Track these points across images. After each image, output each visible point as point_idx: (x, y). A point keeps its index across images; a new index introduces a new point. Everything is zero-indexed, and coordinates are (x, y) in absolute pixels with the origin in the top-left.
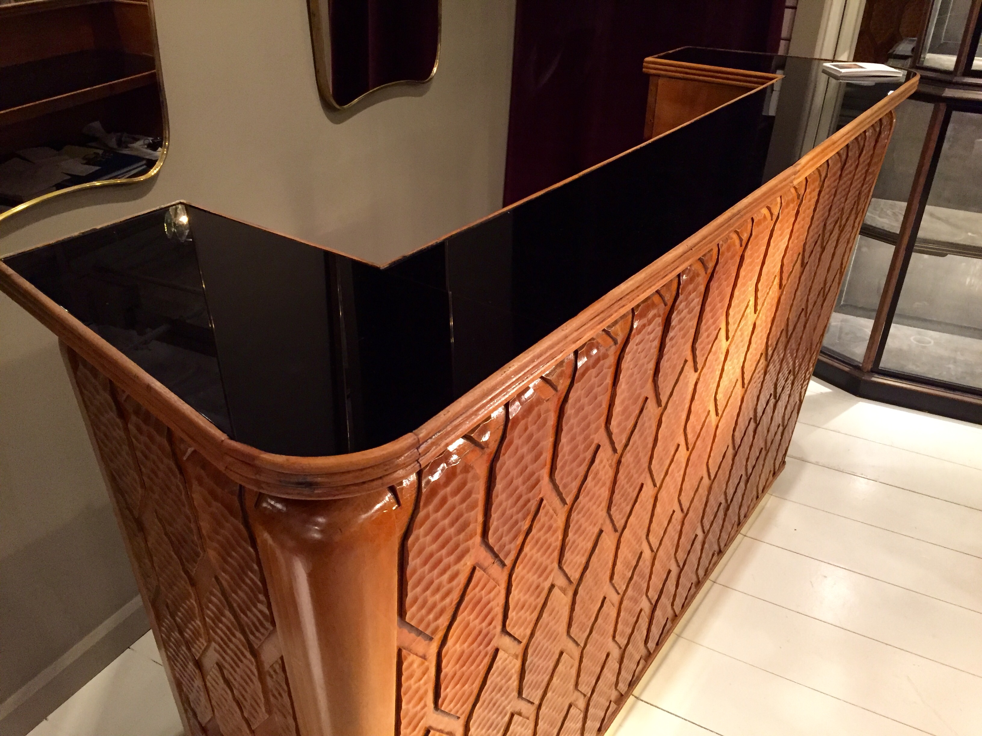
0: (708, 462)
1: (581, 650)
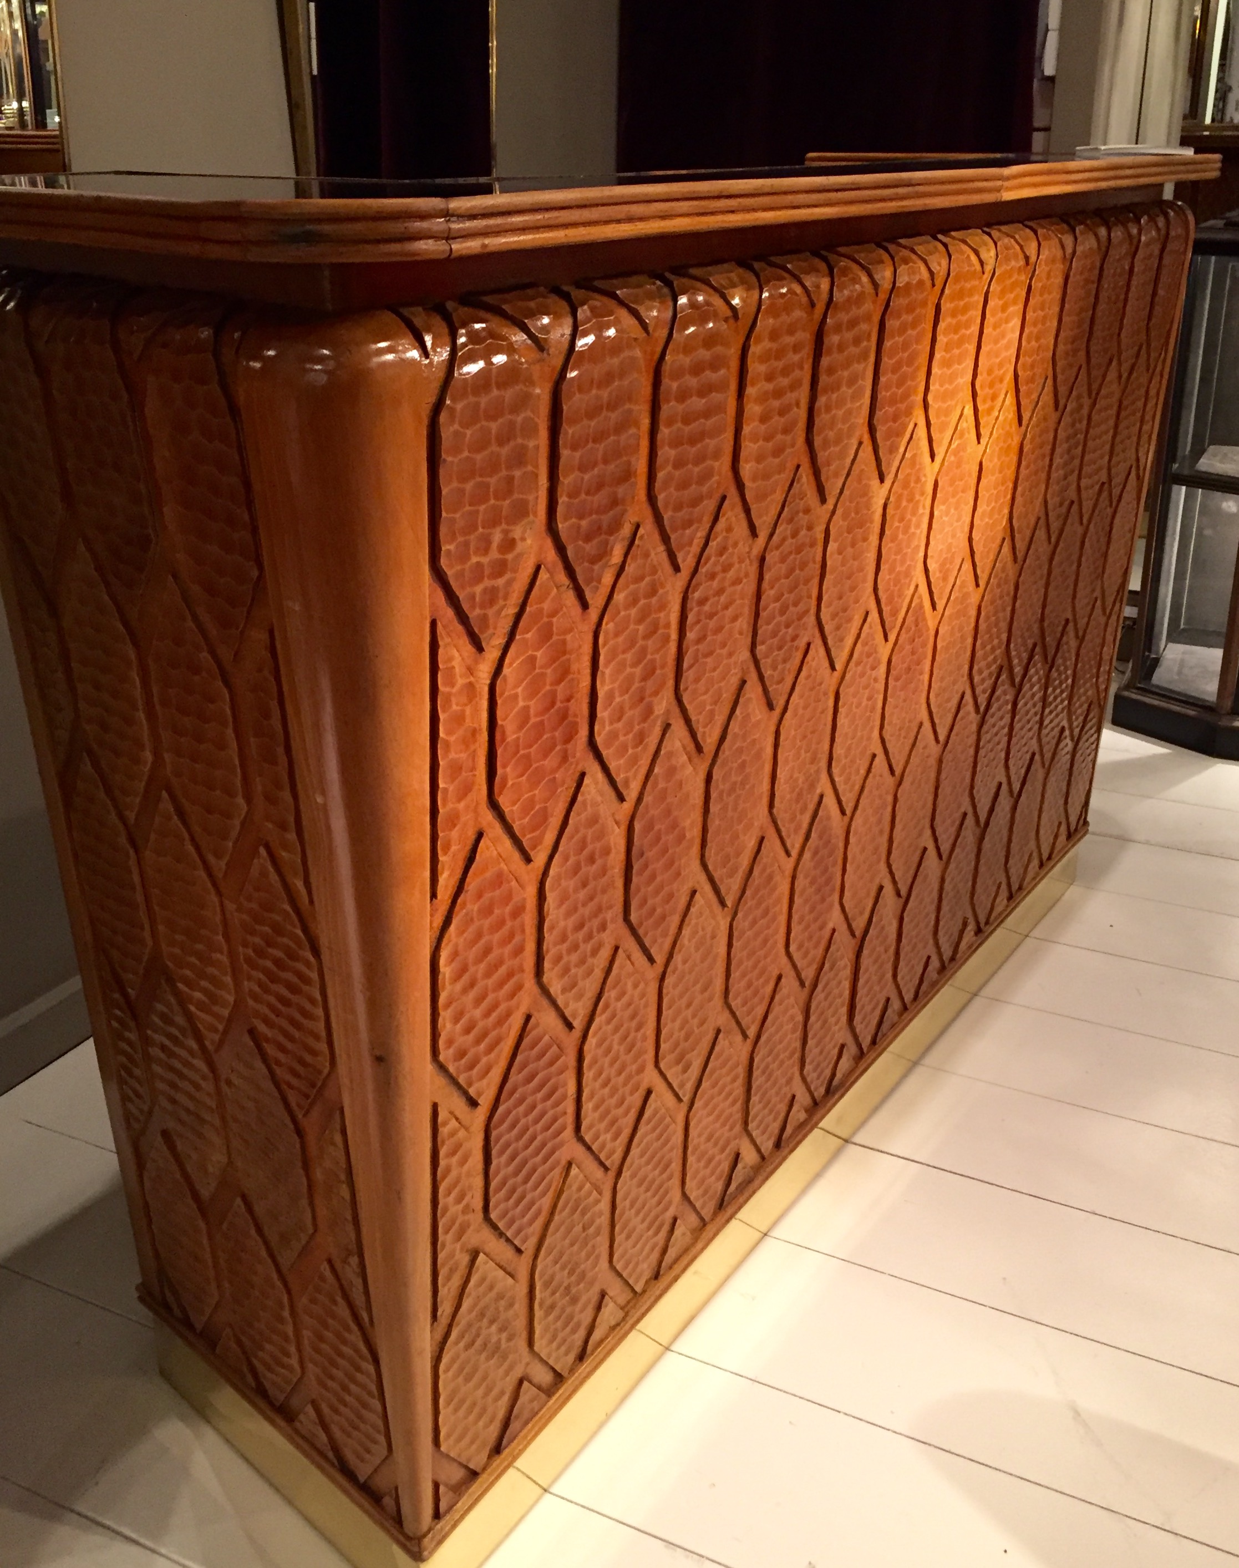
0: (928, 698)
1: (729, 919)
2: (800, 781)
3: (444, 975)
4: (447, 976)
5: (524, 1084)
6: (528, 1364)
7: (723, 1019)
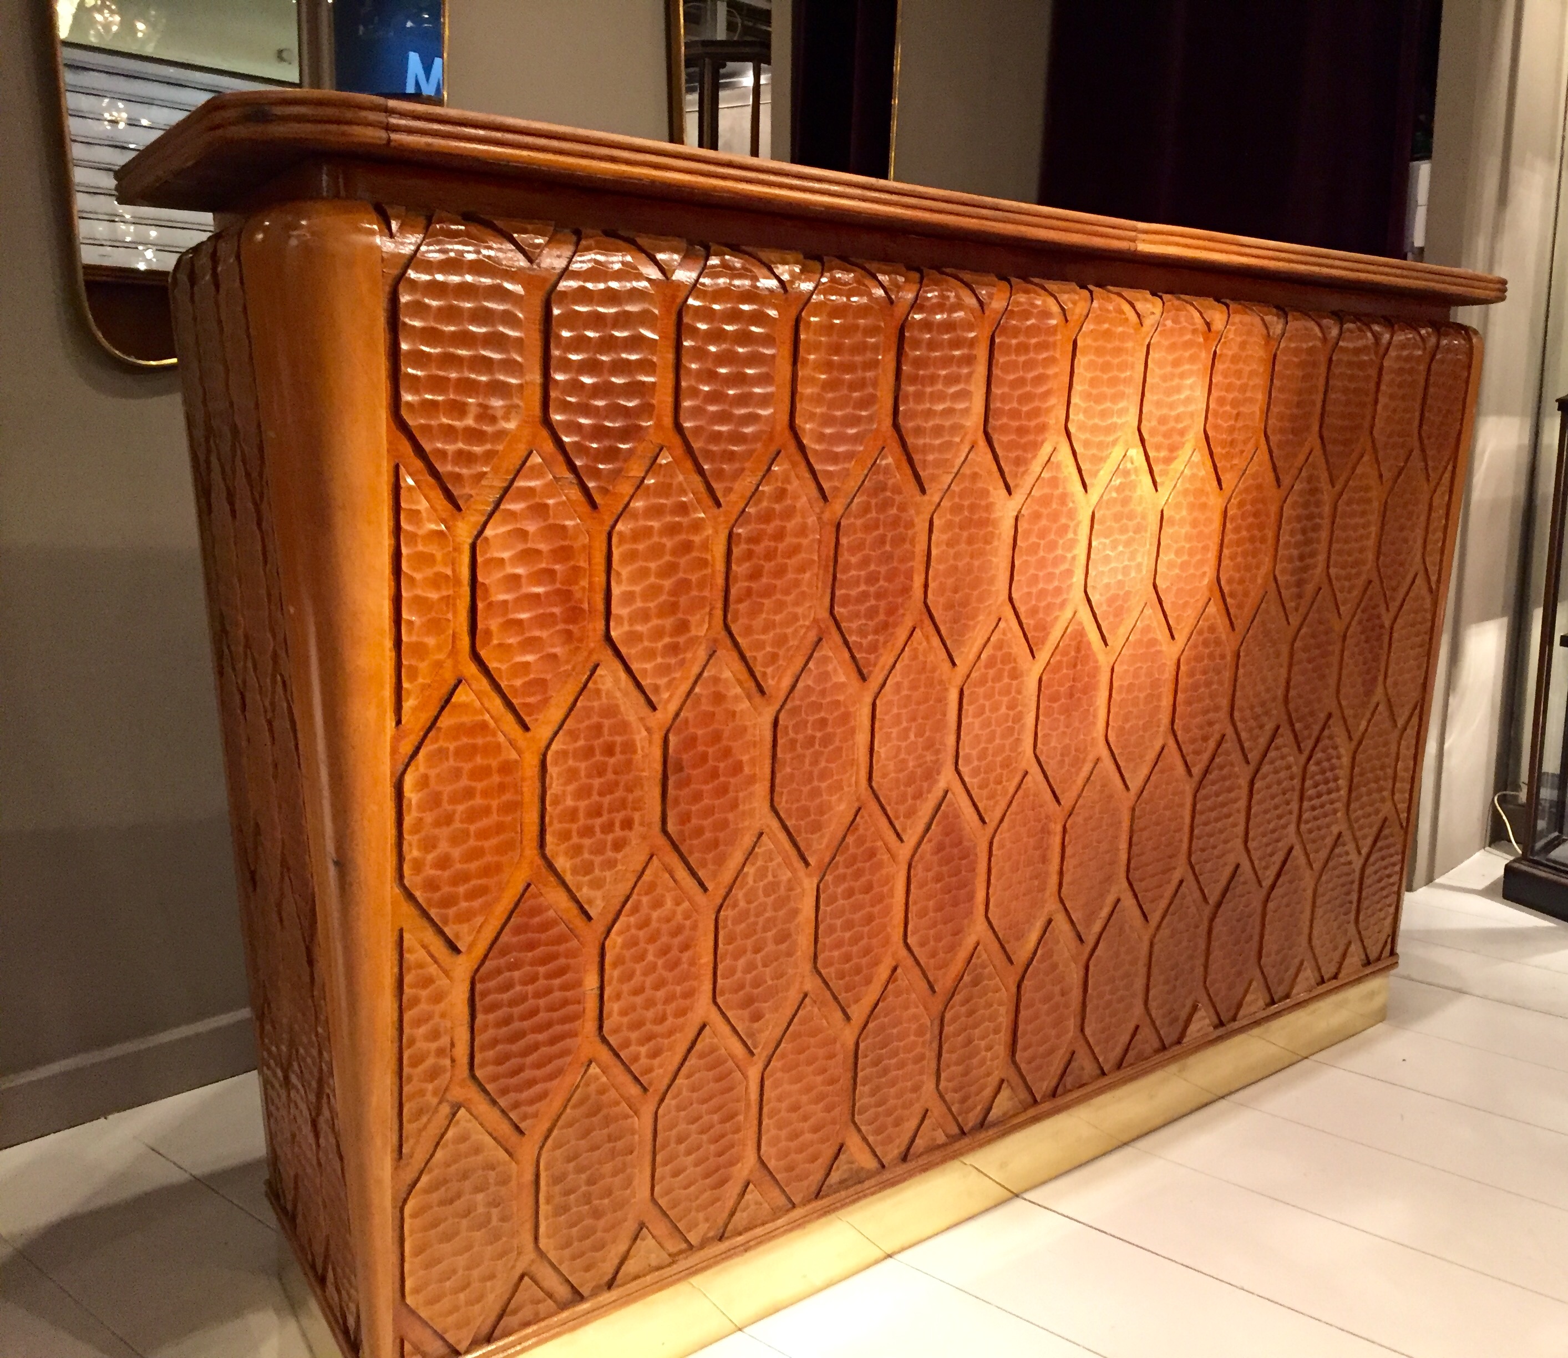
1: (815, 881)
2: (911, 764)
3: (410, 801)
4: (414, 802)
5: (521, 950)
6: (533, 1261)
7: (811, 984)
